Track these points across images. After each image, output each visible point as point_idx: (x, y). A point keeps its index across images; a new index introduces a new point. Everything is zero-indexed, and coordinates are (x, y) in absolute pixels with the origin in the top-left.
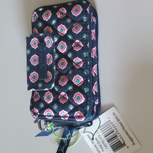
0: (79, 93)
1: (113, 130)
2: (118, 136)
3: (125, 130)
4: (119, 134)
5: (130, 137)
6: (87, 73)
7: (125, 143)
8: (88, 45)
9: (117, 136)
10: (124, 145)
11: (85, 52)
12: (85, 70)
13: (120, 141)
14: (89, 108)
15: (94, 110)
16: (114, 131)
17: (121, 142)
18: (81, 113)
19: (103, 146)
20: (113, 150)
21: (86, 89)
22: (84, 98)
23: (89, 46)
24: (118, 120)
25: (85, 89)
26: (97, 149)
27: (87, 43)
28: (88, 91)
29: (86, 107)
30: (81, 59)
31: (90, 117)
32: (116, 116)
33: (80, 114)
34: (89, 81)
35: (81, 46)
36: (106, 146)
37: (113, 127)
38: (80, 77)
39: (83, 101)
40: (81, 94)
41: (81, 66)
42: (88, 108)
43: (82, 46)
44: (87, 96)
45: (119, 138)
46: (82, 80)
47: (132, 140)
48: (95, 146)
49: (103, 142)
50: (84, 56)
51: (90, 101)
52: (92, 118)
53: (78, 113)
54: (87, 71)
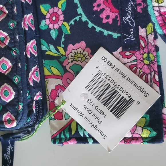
0: (7, 85)
1: (108, 84)
2: (118, 90)
3: (126, 78)
4: (120, 87)
5: (138, 87)
6: (16, 53)
7: (131, 98)
8: (15, 10)
9: (116, 91)
10: (131, 101)
11: (12, 21)
12: (13, 49)
13: (123, 97)
14: (23, 106)
15: (33, 108)
16: (110, 85)
17: (126, 99)
18: (12, 115)
19: (99, 115)
20: (116, 116)
21: (16, 78)
22: (15, 93)
23: (16, 12)
24: (112, 66)
25: (14, 78)
26: (90, 122)
27: (13, 8)
28: (19, 81)
29: (19, 106)
30: (6, 33)
31: (28, 120)
32: (107, 61)
33: (10, 116)
34: (20, 65)
35: (5, 13)
36: (103, 114)
37: (107, 80)
38: (7, 60)
39: (13, 97)
40: (9, 86)
41: (7, 44)
42: (21, 106)
43: (7, 12)
44: (18, 89)
45: (120, 93)
46: (10, 64)
47: (142, 90)
48: (86, 118)
49: (97, 108)
50: (10, 27)
51: (23, 96)
52: (30, 121)
53: (7, 115)
54: (16, 50)
